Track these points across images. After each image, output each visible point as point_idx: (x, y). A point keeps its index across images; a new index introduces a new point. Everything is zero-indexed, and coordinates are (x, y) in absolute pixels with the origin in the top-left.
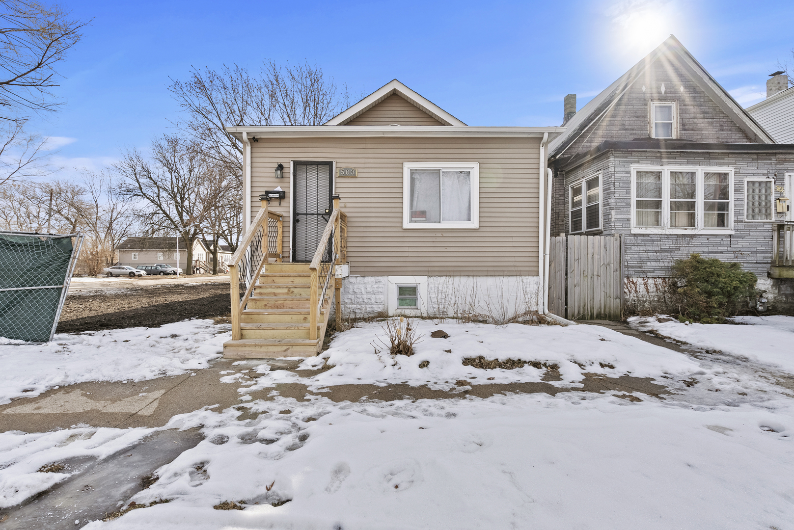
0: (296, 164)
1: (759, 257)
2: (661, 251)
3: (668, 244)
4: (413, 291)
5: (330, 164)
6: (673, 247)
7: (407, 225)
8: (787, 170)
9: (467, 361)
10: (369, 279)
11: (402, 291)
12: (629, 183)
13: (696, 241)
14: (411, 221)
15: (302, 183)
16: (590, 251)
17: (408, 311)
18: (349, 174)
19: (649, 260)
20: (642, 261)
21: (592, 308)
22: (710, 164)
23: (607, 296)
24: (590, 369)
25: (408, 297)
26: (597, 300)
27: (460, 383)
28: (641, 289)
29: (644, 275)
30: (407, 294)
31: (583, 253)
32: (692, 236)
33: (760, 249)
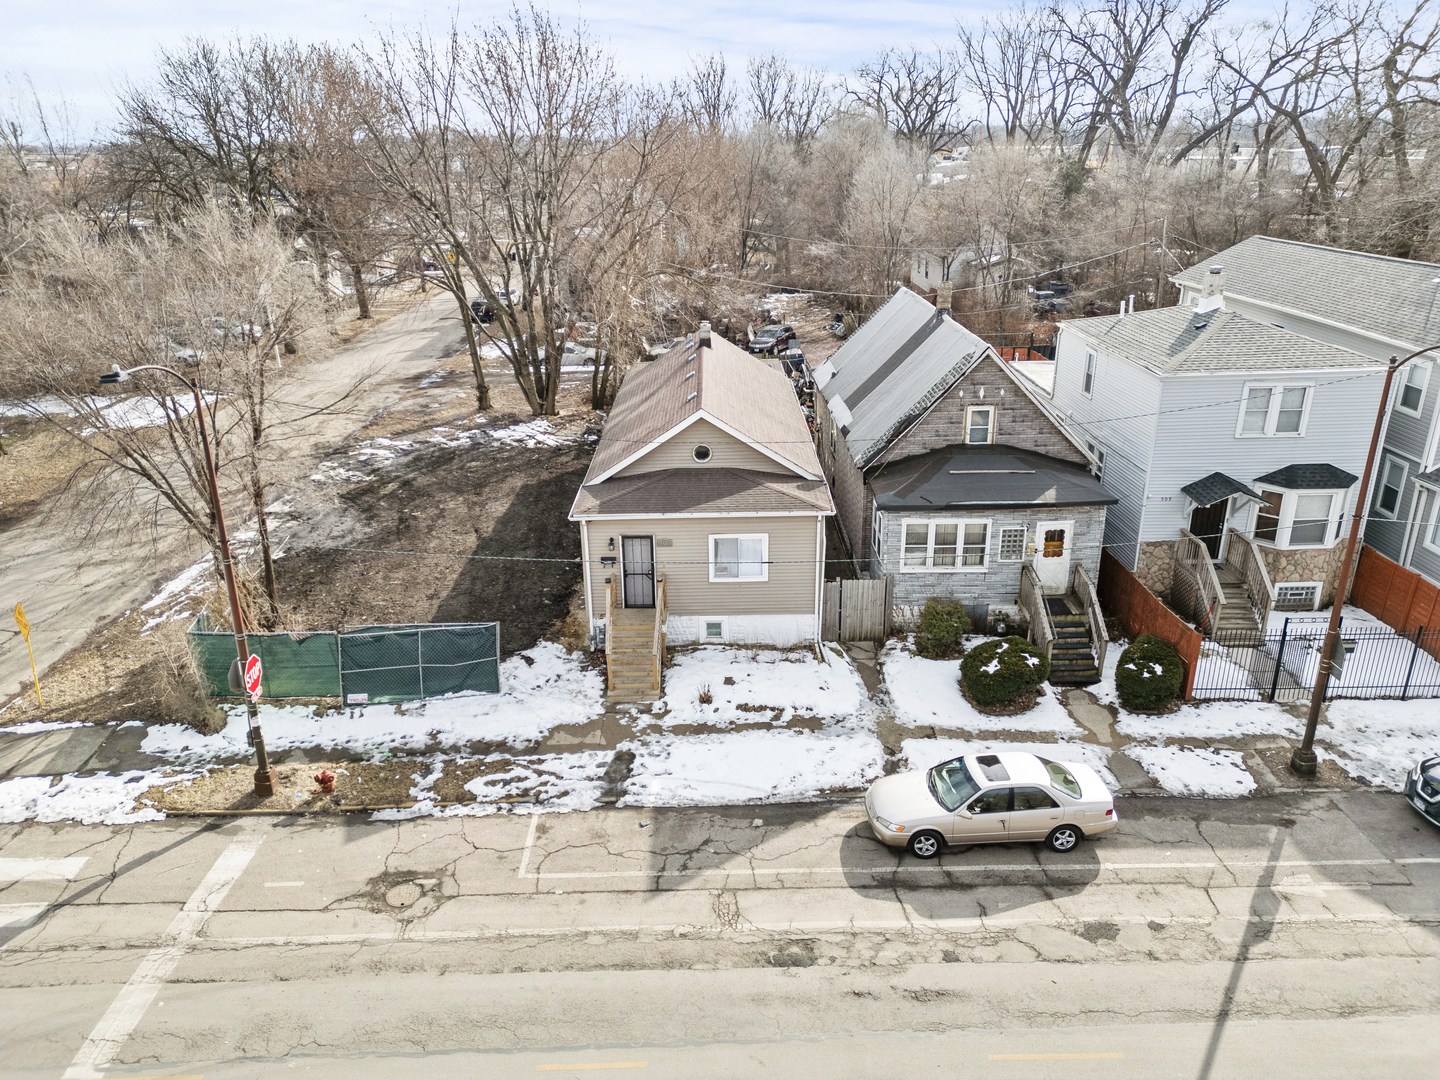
0: (624, 538)
1: (1009, 589)
2: (925, 586)
3: (931, 580)
4: (718, 626)
5: (651, 538)
6: (935, 582)
7: (712, 579)
8: (1040, 520)
9: (739, 707)
10: (684, 618)
11: (710, 626)
12: (900, 533)
13: (955, 578)
14: (716, 576)
15: (629, 548)
16: (860, 590)
17: (715, 640)
18: (668, 543)
19: (914, 592)
20: (908, 593)
21: (861, 633)
22: (971, 517)
23: (873, 624)
24: (799, 712)
25: (714, 631)
26: (864, 626)
27: (731, 723)
28: (908, 613)
29: (910, 603)
30: (714, 629)
31: (855, 592)
32: (952, 574)
33: (1009, 583)
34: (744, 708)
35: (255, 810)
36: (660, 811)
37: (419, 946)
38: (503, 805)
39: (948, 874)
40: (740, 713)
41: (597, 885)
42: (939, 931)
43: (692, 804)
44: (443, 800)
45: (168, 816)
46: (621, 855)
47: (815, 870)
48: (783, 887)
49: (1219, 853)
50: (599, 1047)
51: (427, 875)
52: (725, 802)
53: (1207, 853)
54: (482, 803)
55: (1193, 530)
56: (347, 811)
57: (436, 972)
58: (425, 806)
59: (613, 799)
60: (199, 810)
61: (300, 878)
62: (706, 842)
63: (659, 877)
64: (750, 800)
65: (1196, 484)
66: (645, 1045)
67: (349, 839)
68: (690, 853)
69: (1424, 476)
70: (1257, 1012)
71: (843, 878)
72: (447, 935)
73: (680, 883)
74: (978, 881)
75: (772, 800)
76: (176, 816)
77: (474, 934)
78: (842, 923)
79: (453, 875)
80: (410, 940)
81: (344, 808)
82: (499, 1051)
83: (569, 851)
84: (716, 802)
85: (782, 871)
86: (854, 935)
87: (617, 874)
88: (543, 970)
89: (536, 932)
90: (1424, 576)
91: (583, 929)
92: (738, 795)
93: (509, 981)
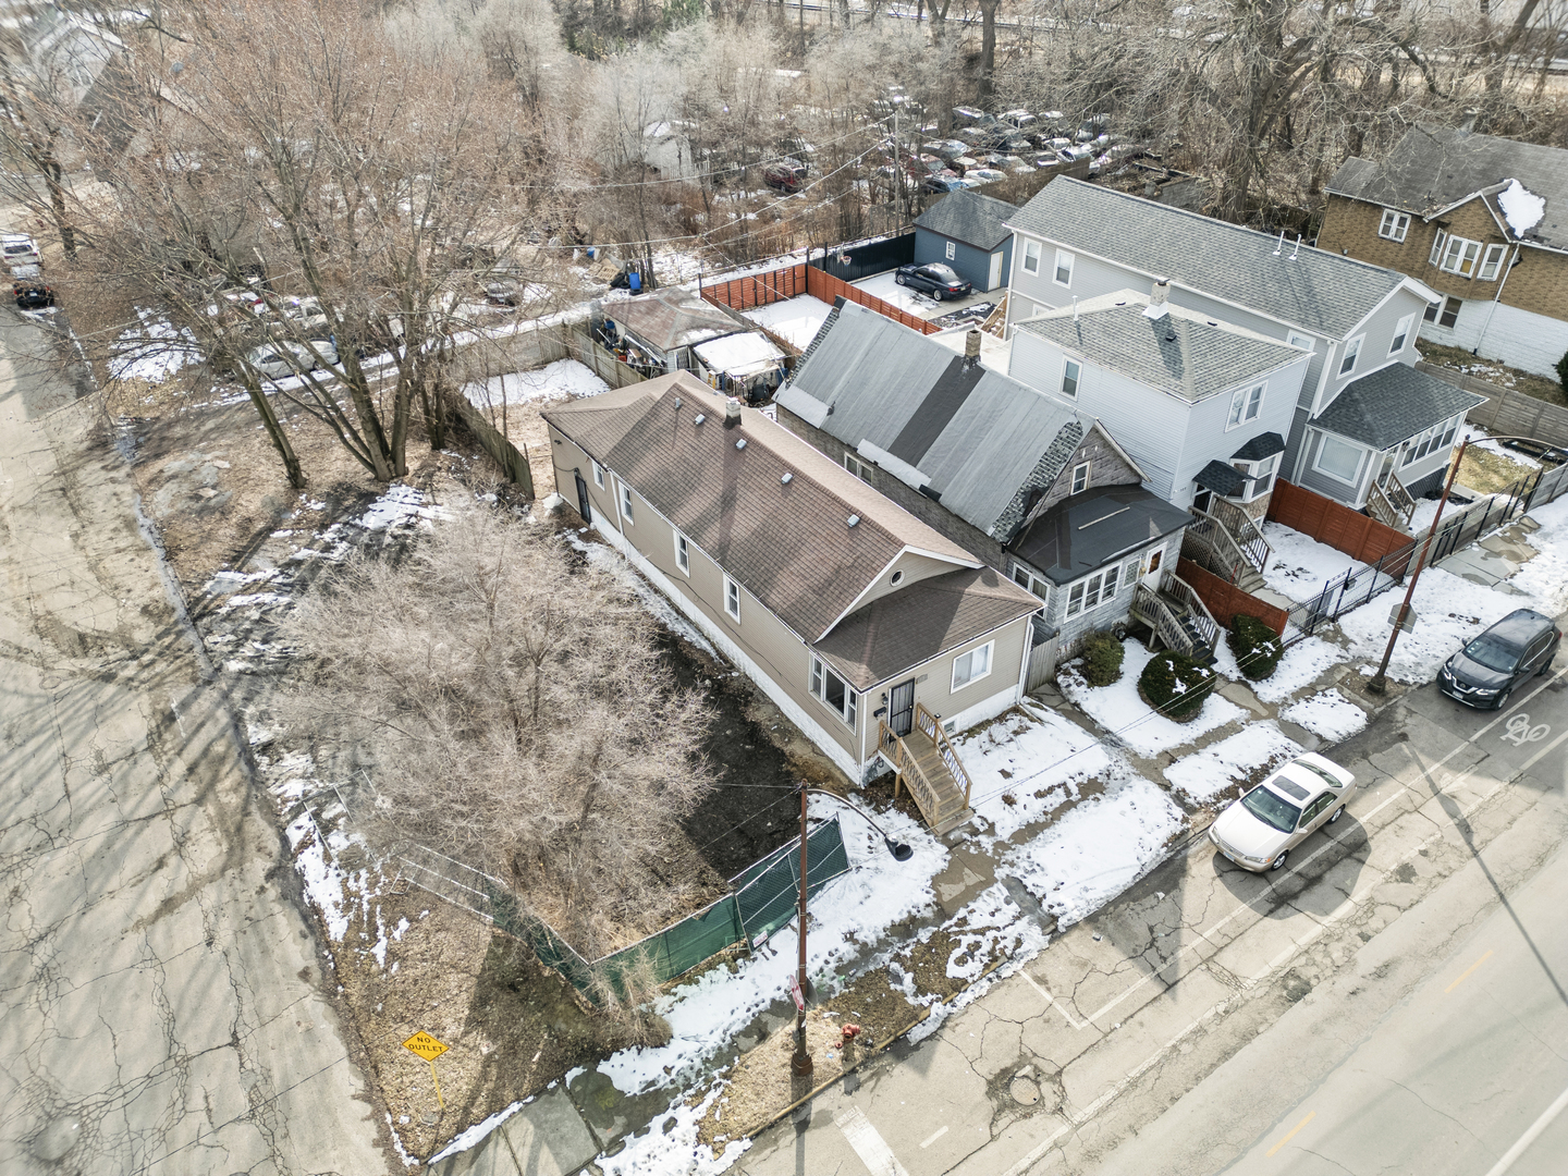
1: (1126, 605)
2: (1077, 626)
3: (1081, 620)
4: (952, 724)
8: (1149, 549)
9: (1036, 796)
11: (947, 726)
13: (1096, 612)
16: (1043, 650)
17: (949, 735)
19: (1070, 633)
20: (1066, 636)
21: (1040, 681)
23: (1048, 671)
24: (1077, 780)
25: (949, 728)
26: (1043, 675)
27: (1046, 813)
28: (1064, 650)
29: (1066, 643)
31: (1040, 653)
32: (1094, 610)
33: (1126, 601)
34: (1039, 795)
35: (815, 1090)
36: (1092, 919)
37: (1093, 1125)
38: (991, 975)
39: (1299, 874)
40: (1041, 801)
41: (1133, 1006)
42: (1340, 921)
43: (1104, 902)
44: (945, 996)
45: (751, 1139)
46: (1115, 972)
47: (1234, 914)
48: (1233, 940)
49: (1399, 778)
50: (1280, 1120)
51: (1020, 1066)
52: (1122, 889)
53: (1392, 783)
54: (974, 982)
55: (1195, 505)
56: (885, 1047)
57: (1130, 1136)
58: (938, 1009)
59: (1052, 927)
60: (773, 1117)
61: (937, 1126)
62: (1151, 930)
63: (1158, 975)
64: (1134, 877)
65: (1202, 472)
66: (1300, 1101)
67: (922, 1070)
68: (1152, 945)
69: (1312, 421)
70: (1513, 886)
71: (1253, 912)
72: (1097, 1104)
73: (1176, 973)
74: (1318, 871)
75: (1147, 871)
76: (757, 1135)
77: (1113, 1092)
78: (1292, 949)
79: (1035, 1055)
80: (1082, 1124)
81: (881, 1046)
82: (1235, 1161)
83: (1080, 988)
84: (1117, 892)
85: (1218, 926)
86: (1306, 952)
87: (1132, 989)
88: (1187, 1091)
89: (1146, 1066)
90: (1336, 500)
91: (1169, 1044)
92: (1124, 878)
93: (1177, 1112)
